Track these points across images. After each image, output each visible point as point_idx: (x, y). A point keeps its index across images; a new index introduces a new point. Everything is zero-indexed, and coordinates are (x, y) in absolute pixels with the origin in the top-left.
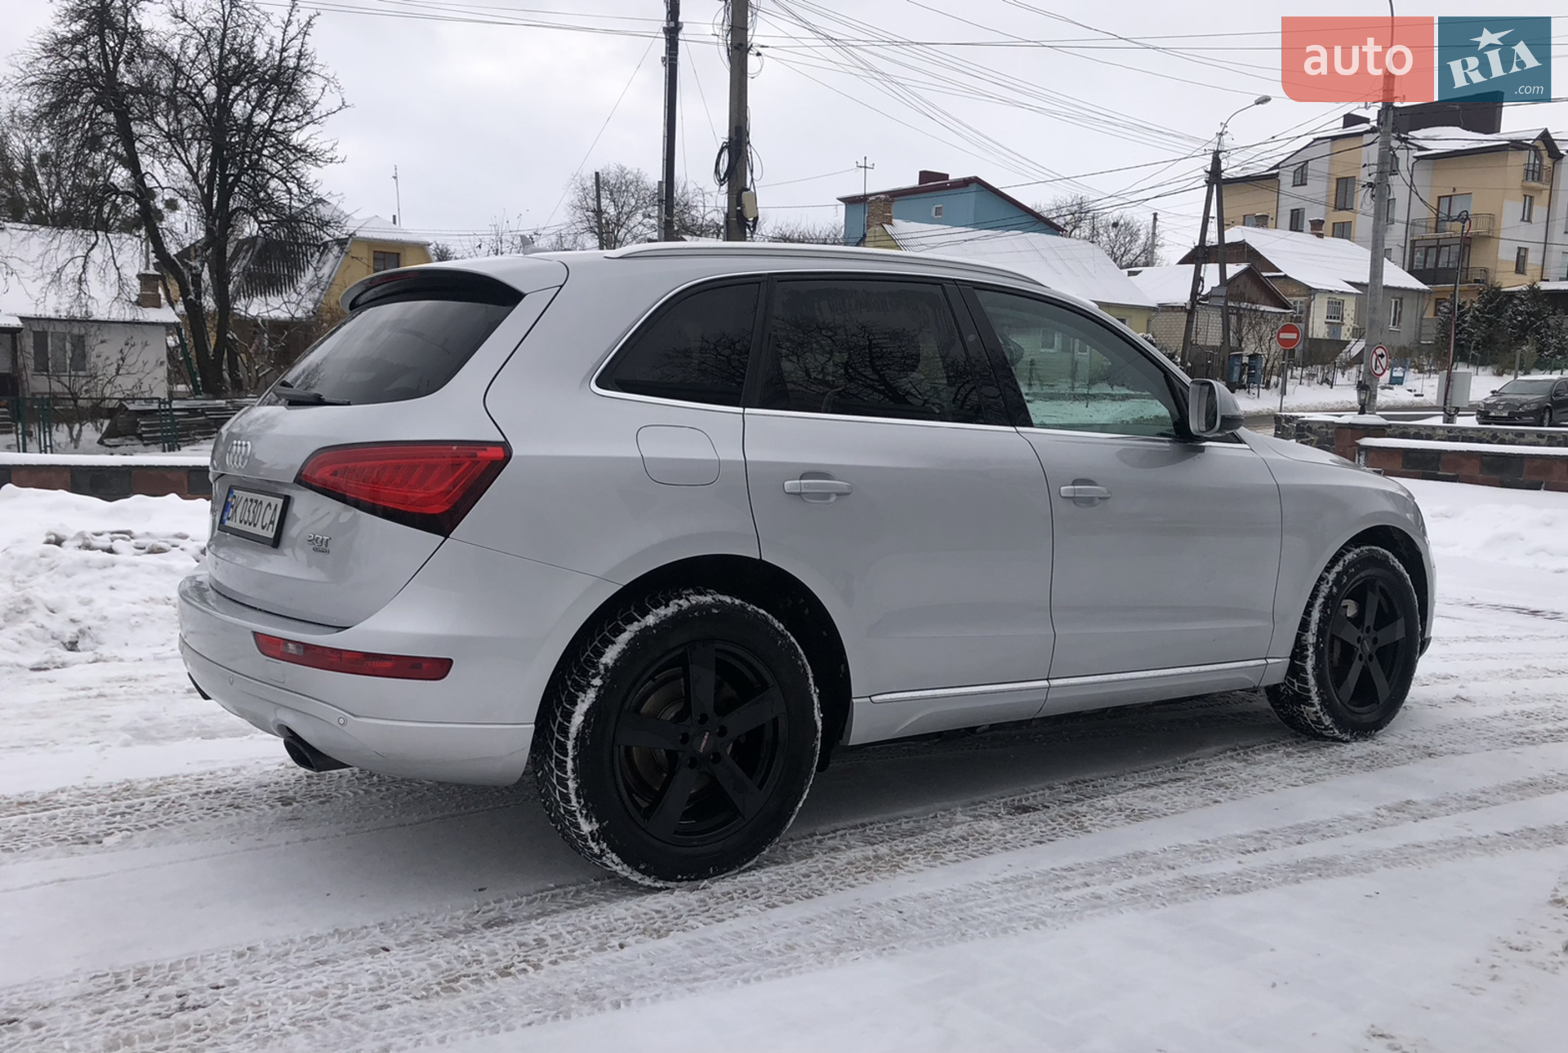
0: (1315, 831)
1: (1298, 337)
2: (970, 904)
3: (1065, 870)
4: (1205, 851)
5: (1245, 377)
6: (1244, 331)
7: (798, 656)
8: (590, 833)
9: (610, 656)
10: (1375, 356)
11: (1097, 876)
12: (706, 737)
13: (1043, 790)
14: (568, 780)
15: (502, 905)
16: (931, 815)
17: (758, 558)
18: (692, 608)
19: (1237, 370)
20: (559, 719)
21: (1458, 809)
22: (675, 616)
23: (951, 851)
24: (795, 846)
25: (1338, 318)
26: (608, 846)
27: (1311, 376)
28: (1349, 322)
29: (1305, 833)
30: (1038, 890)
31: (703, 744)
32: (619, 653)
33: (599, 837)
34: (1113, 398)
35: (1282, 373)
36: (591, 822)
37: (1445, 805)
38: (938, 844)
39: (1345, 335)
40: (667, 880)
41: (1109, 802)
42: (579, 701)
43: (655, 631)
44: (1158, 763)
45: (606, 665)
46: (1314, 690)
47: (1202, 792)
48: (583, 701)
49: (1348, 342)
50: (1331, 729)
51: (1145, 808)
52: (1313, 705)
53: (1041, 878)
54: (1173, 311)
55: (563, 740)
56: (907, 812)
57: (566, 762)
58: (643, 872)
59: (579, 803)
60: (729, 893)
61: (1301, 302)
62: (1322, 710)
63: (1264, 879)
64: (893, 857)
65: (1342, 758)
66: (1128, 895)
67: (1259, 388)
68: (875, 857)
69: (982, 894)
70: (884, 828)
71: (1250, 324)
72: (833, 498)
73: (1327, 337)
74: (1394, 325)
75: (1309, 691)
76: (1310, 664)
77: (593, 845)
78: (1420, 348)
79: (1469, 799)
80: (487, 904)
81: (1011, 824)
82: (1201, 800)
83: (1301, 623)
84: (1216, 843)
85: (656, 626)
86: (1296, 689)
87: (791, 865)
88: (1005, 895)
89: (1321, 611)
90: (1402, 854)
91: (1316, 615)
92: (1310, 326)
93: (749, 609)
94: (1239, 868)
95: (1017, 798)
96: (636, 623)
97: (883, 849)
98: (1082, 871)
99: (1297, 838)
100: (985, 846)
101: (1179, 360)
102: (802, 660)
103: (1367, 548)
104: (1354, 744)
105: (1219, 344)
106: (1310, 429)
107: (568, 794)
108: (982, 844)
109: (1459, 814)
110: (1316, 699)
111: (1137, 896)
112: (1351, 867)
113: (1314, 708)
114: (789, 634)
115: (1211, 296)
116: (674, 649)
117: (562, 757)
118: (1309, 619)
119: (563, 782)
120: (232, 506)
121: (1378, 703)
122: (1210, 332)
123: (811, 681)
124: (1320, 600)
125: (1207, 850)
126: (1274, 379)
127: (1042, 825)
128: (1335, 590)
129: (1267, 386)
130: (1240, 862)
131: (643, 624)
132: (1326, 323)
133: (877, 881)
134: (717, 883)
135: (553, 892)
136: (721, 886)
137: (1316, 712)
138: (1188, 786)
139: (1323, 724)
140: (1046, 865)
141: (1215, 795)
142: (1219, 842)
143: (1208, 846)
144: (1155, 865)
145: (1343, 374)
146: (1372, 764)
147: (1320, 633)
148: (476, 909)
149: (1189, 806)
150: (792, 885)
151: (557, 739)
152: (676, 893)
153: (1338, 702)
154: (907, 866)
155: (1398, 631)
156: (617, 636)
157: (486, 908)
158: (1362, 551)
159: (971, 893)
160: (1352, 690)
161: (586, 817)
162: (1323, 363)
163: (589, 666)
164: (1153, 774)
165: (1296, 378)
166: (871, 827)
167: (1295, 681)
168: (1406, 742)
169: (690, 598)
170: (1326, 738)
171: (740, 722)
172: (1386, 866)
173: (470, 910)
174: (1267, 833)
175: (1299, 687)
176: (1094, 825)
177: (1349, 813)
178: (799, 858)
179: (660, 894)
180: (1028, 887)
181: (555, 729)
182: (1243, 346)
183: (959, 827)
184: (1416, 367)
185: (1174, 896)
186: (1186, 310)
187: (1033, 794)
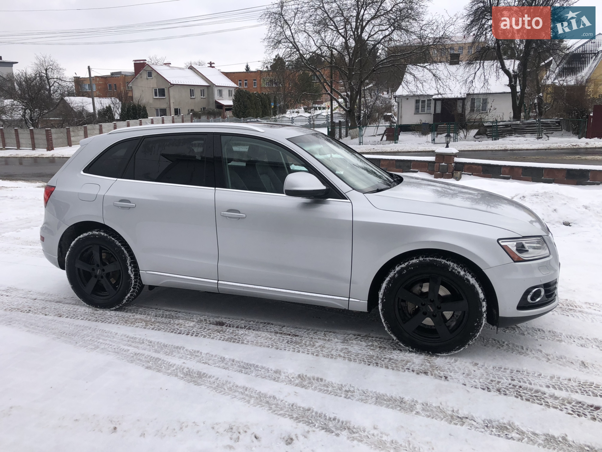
12: (99, 270)
17: (103, 223)
18: (92, 235)
22: (87, 236)
32: (74, 243)
50: (398, 342)
62: (389, 331)
85: (82, 238)
89: (387, 284)
93: (109, 238)
96: (79, 236)
102: (125, 255)
103: (431, 259)
113: (386, 328)
114: (122, 247)
124: (388, 279)
128: (396, 276)
139: (393, 338)
147: (385, 294)
153: (403, 330)
155: (462, 306)
156: (76, 239)
158: (425, 260)
169: (93, 232)
171: (108, 269)
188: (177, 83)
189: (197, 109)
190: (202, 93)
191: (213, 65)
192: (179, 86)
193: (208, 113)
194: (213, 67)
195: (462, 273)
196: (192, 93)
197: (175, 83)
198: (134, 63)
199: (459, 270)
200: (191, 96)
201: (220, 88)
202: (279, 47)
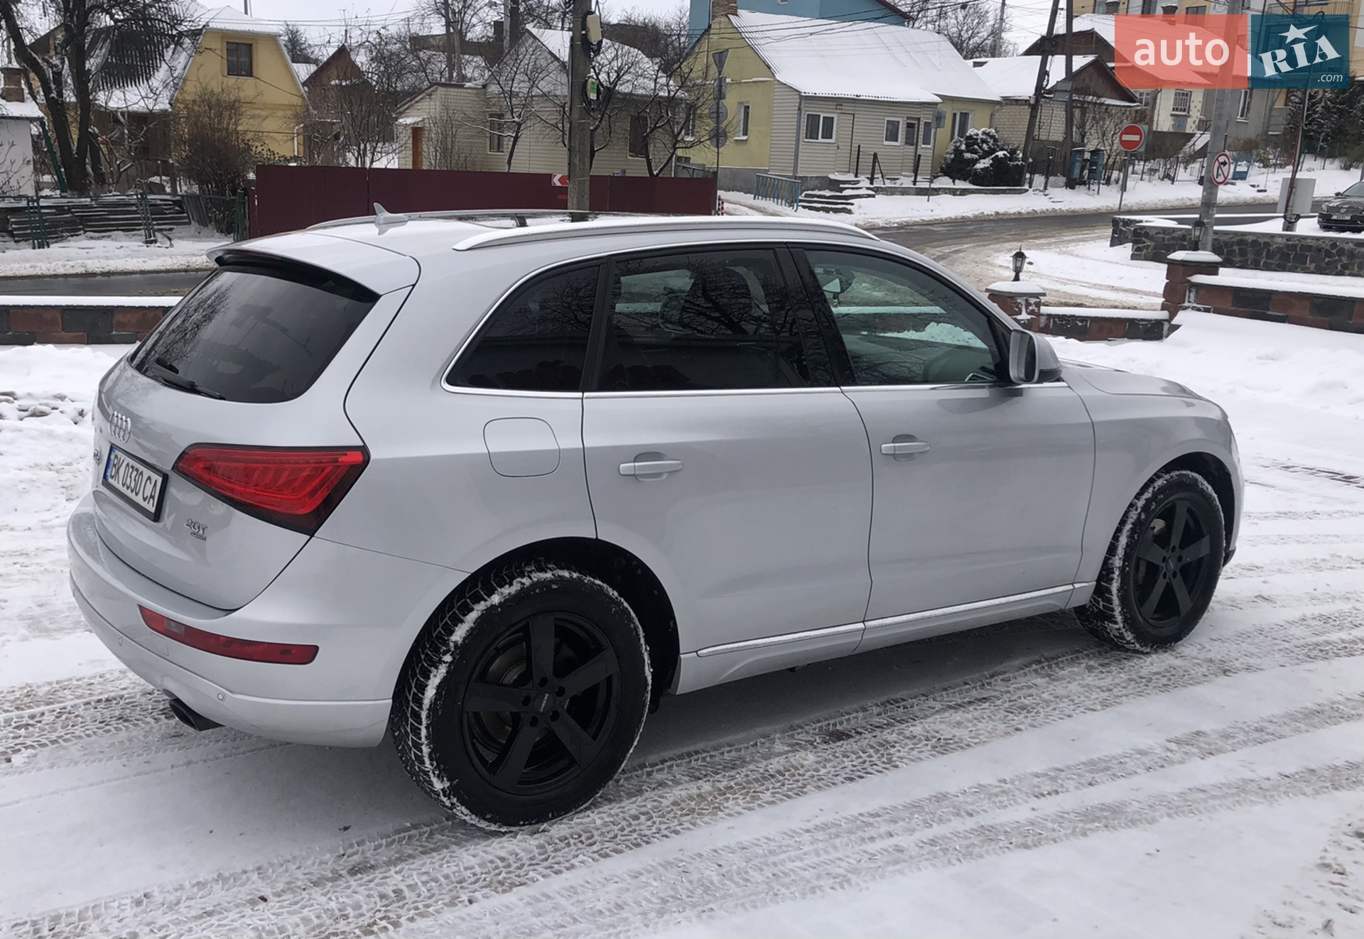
0: (1107, 769)
1: (1141, 139)
2: (784, 856)
3: (872, 815)
4: (1001, 793)
5: (1086, 172)
6: (1087, 127)
7: (630, 620)
8: (442, 790)
9: (459, 634)
10: (1217, 164)
11: (901, 823)
12: (546, 698)
13: (857, 712)
14: (422, 744)
15: (364, 847)
16: (752, 743)
17: (595, 537)
18: (534, 585)
19: (1078, 165)
20: (414, 690)
21: (1244, 742)
22: (519, 593)
23: (768, 790)
24: (626, 779)
25: (1184, 110)
26: (458, 800)
27: (1153, 171)
28: (1196, 113)
29: (1098, 771)
30: (845, 840)
31: (543, 705)
32: (468, 631)
33: (450, 794)
34: (953, 192)
35: (1123, 167)
36: (443, 781)
37: (1234, 738)
38: (756, 780)
39: (1190, 127)
40: (511, 825)
41: (917, 729)
42: (432, 675)
43: (499, 610)
44: (967, 678)
45: (455, 643)
46: (1118, 609)
47: (1006, 716)
48: (435, 676)
49: (1192, 135)
50: (1133, 643)
51: (950, 737)
52: (1116, 623)
53: (850, 826)
54: (1017, 104)
55: (417, 709)
56: (729, 739)
57: (420, 729)
58: (489, 820)
59: (432, 765)
60: (566, 839)
61: (1148, 94)
62: (1124, 627)
63: (1054, 830)
64: (716, 798)
65: (1141, 674)
66: (928, 848)
67: (1099, 184)
68: (699, 795)
69: (795, 845)
70: (708, 759)
71: (1094, 118)
72: (665, 476)
73: (1171, 130)
74: (1241, 116)
75: (1113, 610)
76: (1115, 586)
77: (444, 799)
78: (1268, 140)
79: (1257, 730)
80: (351, 846)
81: (825, 755)
82: (1003, 726)
83: (1109, 547)
84: (1012, 782)
85: (500, 604)
86: (1101, 607)
87: (623, 804)
88: (815, 846)
89: (1129, 537)
90: (1186, 801)
91: (1123, 540)
92: (1155, 118)
93: (586, 581)
94: (1031, 815)
95: (832, 722)
96: (482, 602)
97: (707, 787)
98: (887, 817)
99: (1089, 777)
100: (800, 784)
101: (1021, 155)
102: (634, 623)
103: (1177, 473)
104: (1154, 656)
105: (1061, 139)
106: (1147, 235)
107: (422, 756)
108: (798, 781)
109: (1245, 750)
110: (1119, 618)
111: (937, 849)
112: (1137, 817)
113: (1118, 624)
114: (622, 600)
115: (1056, 91)
116: (517, 623)
117: (416, 725)
118: (1116, 544)
119: (418, 746)
120: (115, 465)
121: (1180, 615)
122: (1054, 127)
123: (642, 641)
124: (1128, 526)
125: (1003, 792)
126: (1115, 174)
127: (854, 757)
128: (1143, 516)
129: (1108, 182)
130: (1033, 809)
131: (488, 604)
132: (1172, 115)
133: (699, 826)
134: (555, 826)
135: (410, 833)
136: (559, 829)
137: (1119, 629)
138: (992, 708)
139: (1125, 639)
140: (854, 809)
141: (1017, 719)
142: (1017, 783)
143: (1006, 787)
144: (955, 811)
145: (1186, 168)
146: (1169, 681)
147: (1127, 557)
148: (342, 852)
149: (992, 734)
150: (623, 829)
151: (412, 708)
152: (519, 837)
153: (1140, 619)
154: (727, 808)
155: (1203, 548)
156: (466, 615)
157: (350, 851)
158: (1172, 477)
159: (785, 842)
160: (1156, 605)
161: (438, 776)
162: (1166, 157)
163: (440, 643)
164: (960, 692)
165: (1137, 174)
166: (696, 757)
167: (1100, 600)
168: (1203, 655)
169: (532, 576)
170: (1127, 650)
171: (578, 682)
172: (1169, 815)
173: (336, 854)
174: (1062, 771)
175: (1103, 605)
176: (902, 758)
177: (1141, 747)
178: (630, 795)
179: (504, 839)
180: (837, 836)
181: (410, 698)
182: (1086, 141)
183: (777, 759)
184: (1261, 161)
185: (970, 849)
186: (1030, 105)
187: (847, 717)
195: (1210, 488)
199: (1206, 483)
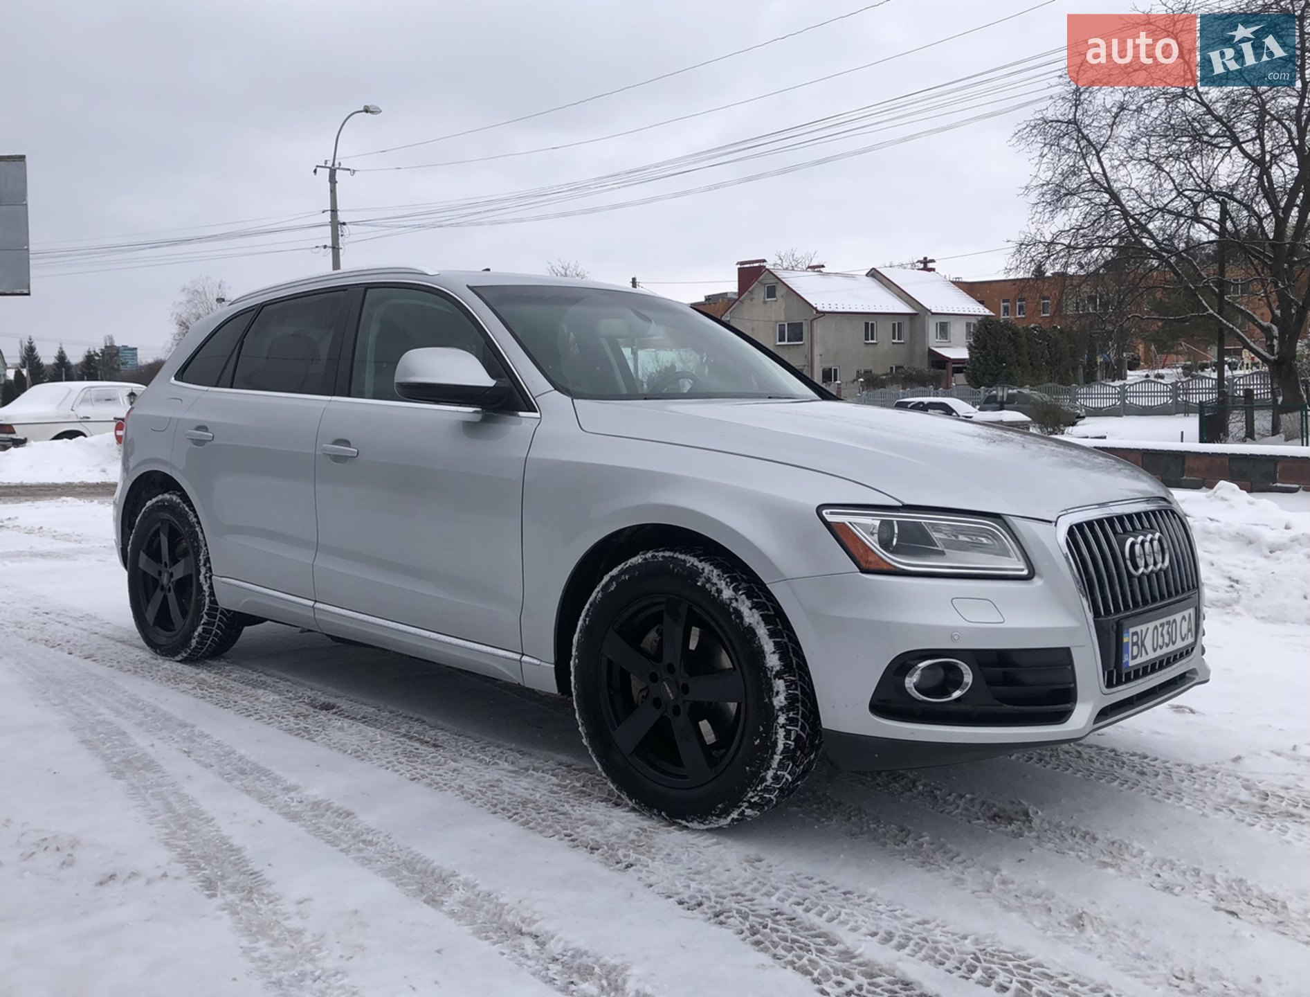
17: (170, 474)
31: (165, 579)
93: (181, 506)
124: (587, 606)
158: (654, 557)
171: (177, 572)
188: (833, 309)
189: (879, 370)
190: (897, 331)
191: (930, 265)
192: (838, 316)
193: (905, 379)
194: (933, 270)
195: (727, 593)
196: (869, 331)
197: (827, 309)
198: (739, 269)
199: (722, 585)
200: (867, 339)
201: (944, 319)
202: (1074, 204)
